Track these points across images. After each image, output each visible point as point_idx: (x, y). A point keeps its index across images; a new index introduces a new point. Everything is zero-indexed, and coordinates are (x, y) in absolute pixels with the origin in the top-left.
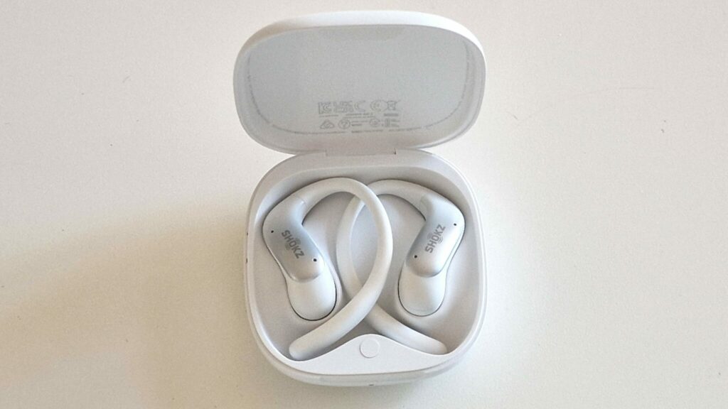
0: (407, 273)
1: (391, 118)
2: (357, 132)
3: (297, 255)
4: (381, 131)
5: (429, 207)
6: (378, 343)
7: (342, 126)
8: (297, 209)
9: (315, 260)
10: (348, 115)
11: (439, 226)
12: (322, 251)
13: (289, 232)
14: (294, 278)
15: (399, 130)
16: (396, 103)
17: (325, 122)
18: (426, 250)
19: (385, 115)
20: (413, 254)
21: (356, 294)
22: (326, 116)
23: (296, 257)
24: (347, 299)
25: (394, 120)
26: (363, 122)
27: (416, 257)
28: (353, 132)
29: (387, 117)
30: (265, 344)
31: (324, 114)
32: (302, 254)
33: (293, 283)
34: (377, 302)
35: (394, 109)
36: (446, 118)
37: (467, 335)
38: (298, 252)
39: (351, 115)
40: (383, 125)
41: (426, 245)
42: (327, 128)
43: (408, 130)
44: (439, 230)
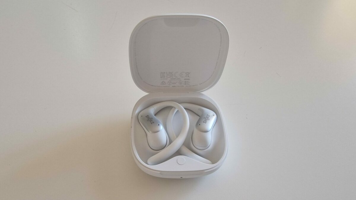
0: (196, 131)
1: (187, 81)
2: (174, 86)
3: (151, 123)
4: (183, 86)
5: (202, 111)
6: (185, 159)
7: (168, 84)
8: (152, 111)
9: (159, 125)
10: (171, 79)
11: (208, 115)
12: (161, 122)
13: (148, 116)
14: (151, 132)
15: (189, 86)
16: (189, 73)
17: (162, 82)
18: (204, 122)
19: (185, 79)
20: (198, 124)
21: (174, 140)
22: (163, 79)
23: (151, 124)
24: (171, 142)
25: (188, 82)
26: (176, 82)
27: (199, 125)
28: (173, 86)
29: (185, 80)
30: (137, 157)
31: (163, 78)
32: (153, 123)
33: (149, 134)
34: (183, 144)
35: (188, 77)
36: (208, 80)
37: (221, 157)
38: (151, 122)
39: (173, 79)
40: (184, 84)
41: (203, 121)
42: (163, 84)
43: (193, 86)
44: (208, 116)
